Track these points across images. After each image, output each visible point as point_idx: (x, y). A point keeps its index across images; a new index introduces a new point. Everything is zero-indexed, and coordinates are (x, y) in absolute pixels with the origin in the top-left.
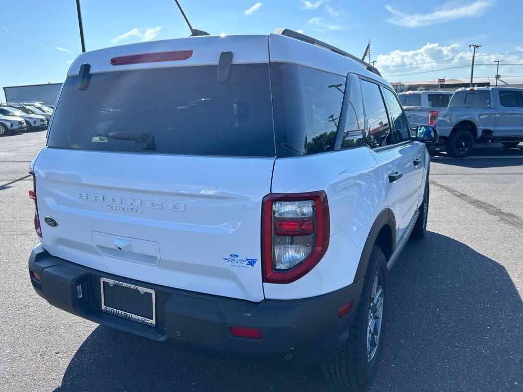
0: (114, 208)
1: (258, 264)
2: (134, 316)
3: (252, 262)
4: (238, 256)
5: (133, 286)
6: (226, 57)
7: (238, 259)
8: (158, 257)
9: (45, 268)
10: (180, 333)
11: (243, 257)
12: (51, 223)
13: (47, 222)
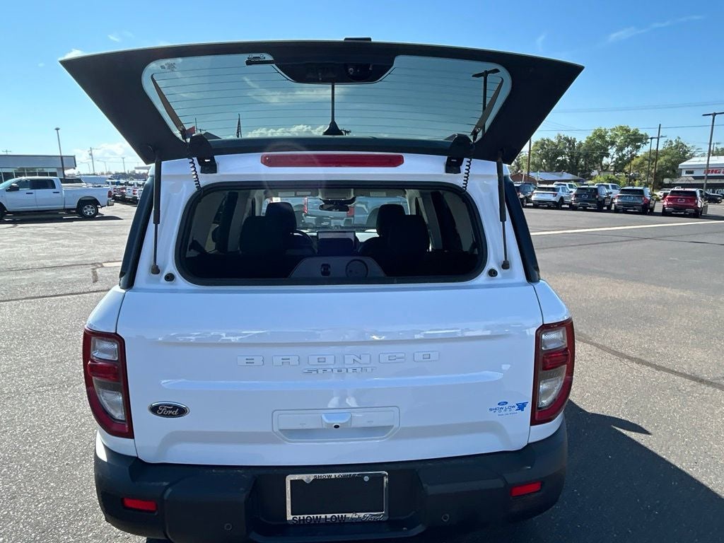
0: (321, 371)
1: (528, 408)
2: (349, 515)
4: (507, 403)
5: (350, 475)
7: (507, 406)
8: (396, 426)
9: (167, 487)
10: (448, 516)
11: (513, 402)
12: (170, 412)
13: (160, 411)
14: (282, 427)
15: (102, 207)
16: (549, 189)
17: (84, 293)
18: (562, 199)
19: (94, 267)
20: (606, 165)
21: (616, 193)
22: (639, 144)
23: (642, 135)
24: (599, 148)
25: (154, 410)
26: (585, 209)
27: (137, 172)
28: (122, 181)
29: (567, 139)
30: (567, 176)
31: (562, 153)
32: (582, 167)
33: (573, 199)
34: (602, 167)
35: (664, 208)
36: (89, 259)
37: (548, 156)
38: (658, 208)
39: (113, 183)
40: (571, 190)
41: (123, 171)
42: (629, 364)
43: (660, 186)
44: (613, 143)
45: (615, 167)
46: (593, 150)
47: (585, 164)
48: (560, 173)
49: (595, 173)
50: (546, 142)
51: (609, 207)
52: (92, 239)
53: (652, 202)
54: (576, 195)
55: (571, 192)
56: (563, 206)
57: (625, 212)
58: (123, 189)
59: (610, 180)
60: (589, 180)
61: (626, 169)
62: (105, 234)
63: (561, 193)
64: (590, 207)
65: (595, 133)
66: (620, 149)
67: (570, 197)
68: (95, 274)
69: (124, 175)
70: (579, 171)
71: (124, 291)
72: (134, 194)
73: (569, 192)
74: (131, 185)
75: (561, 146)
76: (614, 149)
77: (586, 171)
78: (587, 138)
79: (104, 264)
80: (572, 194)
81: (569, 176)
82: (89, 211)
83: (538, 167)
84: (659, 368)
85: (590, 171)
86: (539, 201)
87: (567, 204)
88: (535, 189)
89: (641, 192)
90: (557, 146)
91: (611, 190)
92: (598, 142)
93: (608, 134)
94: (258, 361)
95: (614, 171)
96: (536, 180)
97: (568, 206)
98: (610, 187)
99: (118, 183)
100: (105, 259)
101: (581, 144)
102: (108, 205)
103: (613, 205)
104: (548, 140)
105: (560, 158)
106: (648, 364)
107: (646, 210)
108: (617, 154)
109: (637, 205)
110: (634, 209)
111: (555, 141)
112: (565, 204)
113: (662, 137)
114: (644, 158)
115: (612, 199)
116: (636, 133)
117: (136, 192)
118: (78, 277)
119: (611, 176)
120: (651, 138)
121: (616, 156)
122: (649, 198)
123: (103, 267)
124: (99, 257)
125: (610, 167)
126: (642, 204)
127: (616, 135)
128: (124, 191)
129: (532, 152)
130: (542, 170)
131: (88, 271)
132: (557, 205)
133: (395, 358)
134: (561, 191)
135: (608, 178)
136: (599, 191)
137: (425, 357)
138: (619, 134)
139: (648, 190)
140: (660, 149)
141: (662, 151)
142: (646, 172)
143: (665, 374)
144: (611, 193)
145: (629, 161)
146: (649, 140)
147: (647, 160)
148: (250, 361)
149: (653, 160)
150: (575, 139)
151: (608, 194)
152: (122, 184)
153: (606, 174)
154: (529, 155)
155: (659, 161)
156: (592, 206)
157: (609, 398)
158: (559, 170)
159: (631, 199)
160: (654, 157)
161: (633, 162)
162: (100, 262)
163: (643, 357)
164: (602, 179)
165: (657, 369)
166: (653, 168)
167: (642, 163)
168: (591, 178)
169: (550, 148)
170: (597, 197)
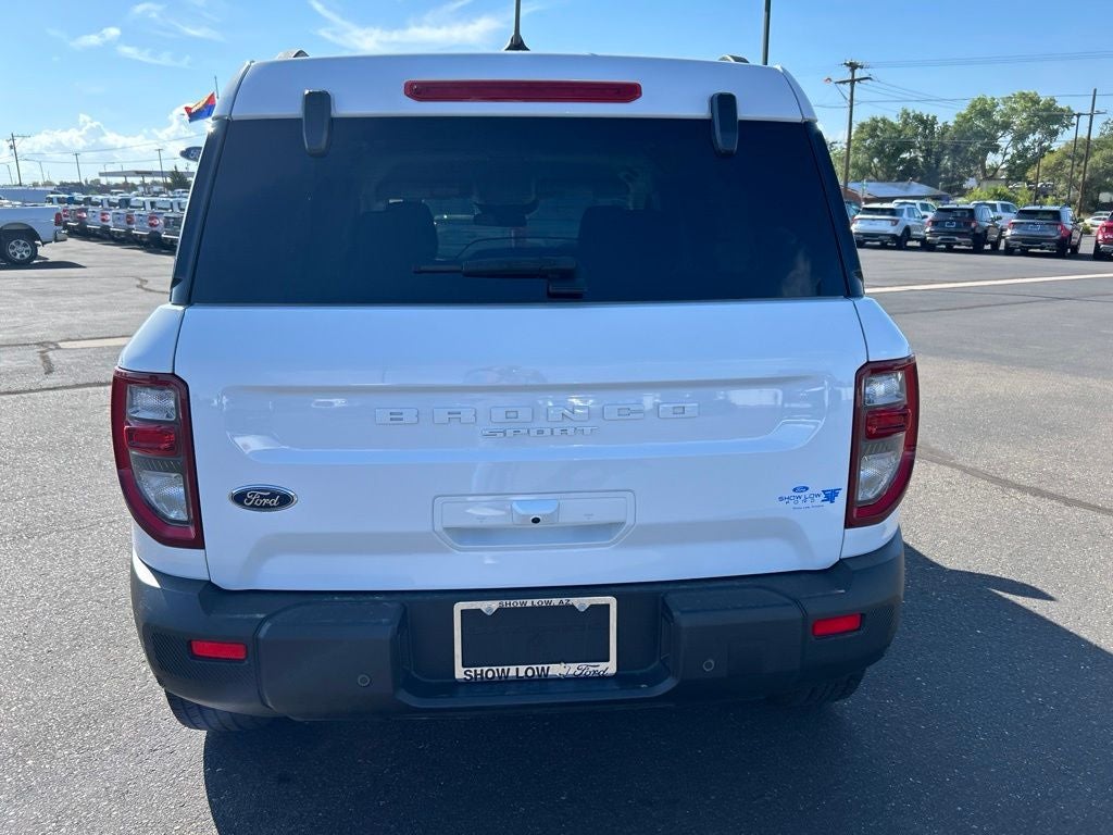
0: (510, 433)
1: (842, 499)
2: (554, 667)
3: (830, 496)
4: (807, 489)
5: (555, 601)
6: (725, 103)
7: (807, 493)
8: (629, 521)
9: (263, 621)
10: (712, 662)
11: (817, 487)
12: (265, 501)
13: (249, 500)
14: (447, 525)
15: (44, 244)
16: (883, 211)
17: (31, 391)
18: (907, 230)
19: (42, 349)
20: (992, 168)
21: (1009, 218)
22: (1056, 127)
23: (1062, 110)
24: (979, 134)
25: (239, 498)
26: (949, 249)
27: (104, 181)
28: (78, 196)
29: (920, 120)
30: (918, 188)
31: (908, 146)
32: (946, 171)
33: (928, 230)
34: (985, 172)
35: (1097, 245)
36: (31, 335)
37: (883, 151)
38: (1087, 246)
39: (60, 201)
40: (924, 213)
41: (76, 180)
42: (1018, 496)
43: (1093, 207)
44: (1006, 126)
45: (1010, 170)
46: (968, 138)
47: (953, 165)
48: (906, 184)
49: (970, 183)
50: (881, 125)
51: (995, 245)
52: (32, 302)
53: (1076, 234)
54: (934, 223)
55: (925, 217)
56: (910, 244)
57: (1025, 253)
58: (81, 210)
59: (999, 196)
60: (959, 196)
61: (1030, 174)
62: (56, 293)
63: (906, 220)
64: (959, 244)
65: (973, 106)
66: (1020, 137)
67: (923, 228)
68: (45, 359)
69: (78, 187)
70: (941, 180)
71: (181, 308)
72: (103, 220)
73: (921, 220)
74: (96, 204)
75: (908, 131)
76: (1009, 138)
77: (953, 180)
78: (958, 116)
79: (60, 344)
80: (927, 220)
81: (923, 189)
82: (19, 250)
83: (864, 172)
84: (1069, 502)
85: (962, 179)
86: (866, 235)
87: (917, 240)
88: (858, 212)
89: (1056, 215)
90: (900, 132)
91: (1000, 213)
92: (980, 123)
93: (998, 109)
94: (409, 416)
95: (1007, 180)
96: (860, 195)
97: (918, 244)
98: (999, 208)
99: (71, 201)
100: (62, 335)
101: (946, 127)
102: (56, 241)
103: (1003, 242)
104: (884, 121)
105: (906, 155)
106: (1052, 496)
107: (1065, 249)
108: (1015, 146)
109: (1047, 239)
110: (1042, 248)
111: (896, 121)
112: (913, 240)
113: (1098, 113)
114: (1064, 153)
115: (1002, 230)
116: (1051, 106)
117: (109, 217)
118: (15, 365)
119: (1001, 188)
120: (1079, 115)
121: (1011, 151)
122: (1070, 227)
123: (58, 348)
124: (49, 331)
125: (999, 171)
126: (1058, 237)
127: (1013, 109)
128: (85, 215)
129: (852, 144)
130: (871, 177)
131: (33, 355)
132: (899, 242)
133: (627, 412)
134: (905, 215)
135: (995, 194)
136: (978, 214)
137: (676, 410)
138: (1020, 108)
139: (1068, 214)
140: (1094, 136)
141: (1098, 142)
142: (1066, 180)
143: (1079, 512)
144: (1000, 218)
145: (1036, 160)
146: (1074, 120)
147: (1069, 157)
148: (396, 417)
149: (1081, 158)
150: (934, 118)
151: (993, 220)
152: (79, 203)
153: (992, 185)
154: (848, 149)
155: (1091, 161)
156: (963, 242)
157: (979, 548)
158: (903, 177)
159: (1037, 229)
160: (1082, 151)
161: (1043, 162)
162: (52, 340)
163: (1044, 487)
164: (983, 194)
165: (1067, 504)
166: (1080, 173)
167: (1060, 164)
168: (963, 193)
169: (887, 135)
170: (973, 225)
